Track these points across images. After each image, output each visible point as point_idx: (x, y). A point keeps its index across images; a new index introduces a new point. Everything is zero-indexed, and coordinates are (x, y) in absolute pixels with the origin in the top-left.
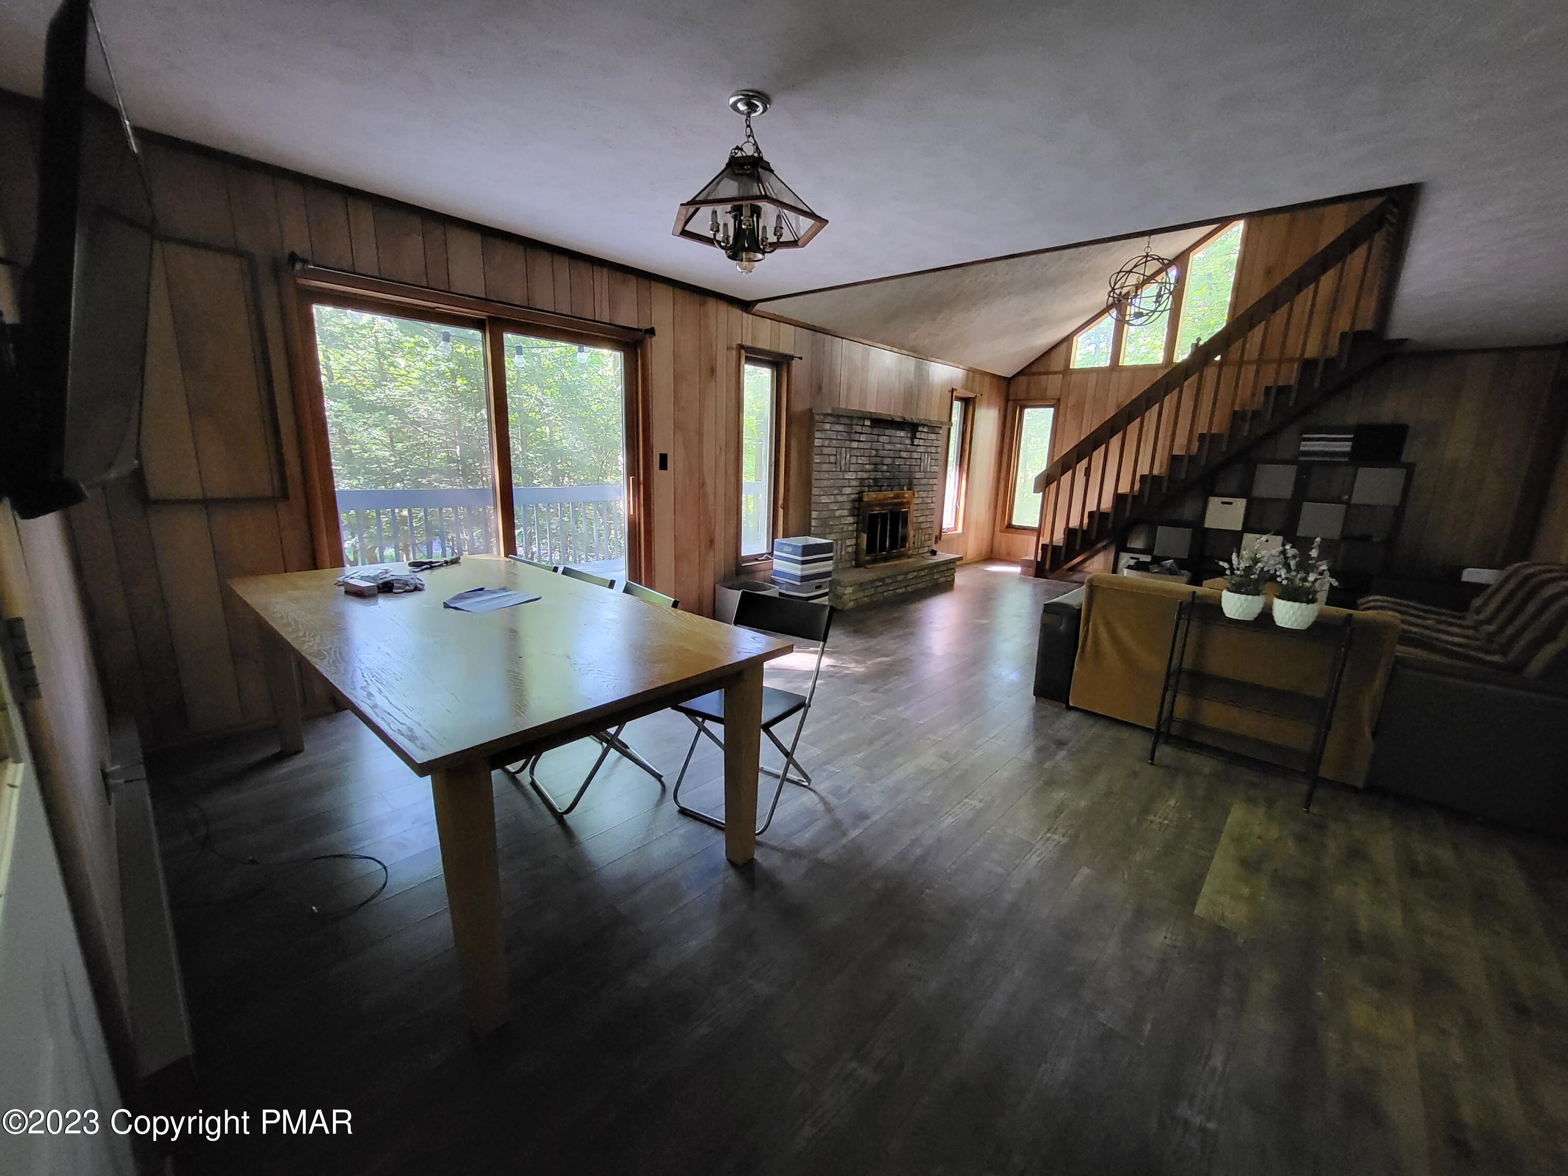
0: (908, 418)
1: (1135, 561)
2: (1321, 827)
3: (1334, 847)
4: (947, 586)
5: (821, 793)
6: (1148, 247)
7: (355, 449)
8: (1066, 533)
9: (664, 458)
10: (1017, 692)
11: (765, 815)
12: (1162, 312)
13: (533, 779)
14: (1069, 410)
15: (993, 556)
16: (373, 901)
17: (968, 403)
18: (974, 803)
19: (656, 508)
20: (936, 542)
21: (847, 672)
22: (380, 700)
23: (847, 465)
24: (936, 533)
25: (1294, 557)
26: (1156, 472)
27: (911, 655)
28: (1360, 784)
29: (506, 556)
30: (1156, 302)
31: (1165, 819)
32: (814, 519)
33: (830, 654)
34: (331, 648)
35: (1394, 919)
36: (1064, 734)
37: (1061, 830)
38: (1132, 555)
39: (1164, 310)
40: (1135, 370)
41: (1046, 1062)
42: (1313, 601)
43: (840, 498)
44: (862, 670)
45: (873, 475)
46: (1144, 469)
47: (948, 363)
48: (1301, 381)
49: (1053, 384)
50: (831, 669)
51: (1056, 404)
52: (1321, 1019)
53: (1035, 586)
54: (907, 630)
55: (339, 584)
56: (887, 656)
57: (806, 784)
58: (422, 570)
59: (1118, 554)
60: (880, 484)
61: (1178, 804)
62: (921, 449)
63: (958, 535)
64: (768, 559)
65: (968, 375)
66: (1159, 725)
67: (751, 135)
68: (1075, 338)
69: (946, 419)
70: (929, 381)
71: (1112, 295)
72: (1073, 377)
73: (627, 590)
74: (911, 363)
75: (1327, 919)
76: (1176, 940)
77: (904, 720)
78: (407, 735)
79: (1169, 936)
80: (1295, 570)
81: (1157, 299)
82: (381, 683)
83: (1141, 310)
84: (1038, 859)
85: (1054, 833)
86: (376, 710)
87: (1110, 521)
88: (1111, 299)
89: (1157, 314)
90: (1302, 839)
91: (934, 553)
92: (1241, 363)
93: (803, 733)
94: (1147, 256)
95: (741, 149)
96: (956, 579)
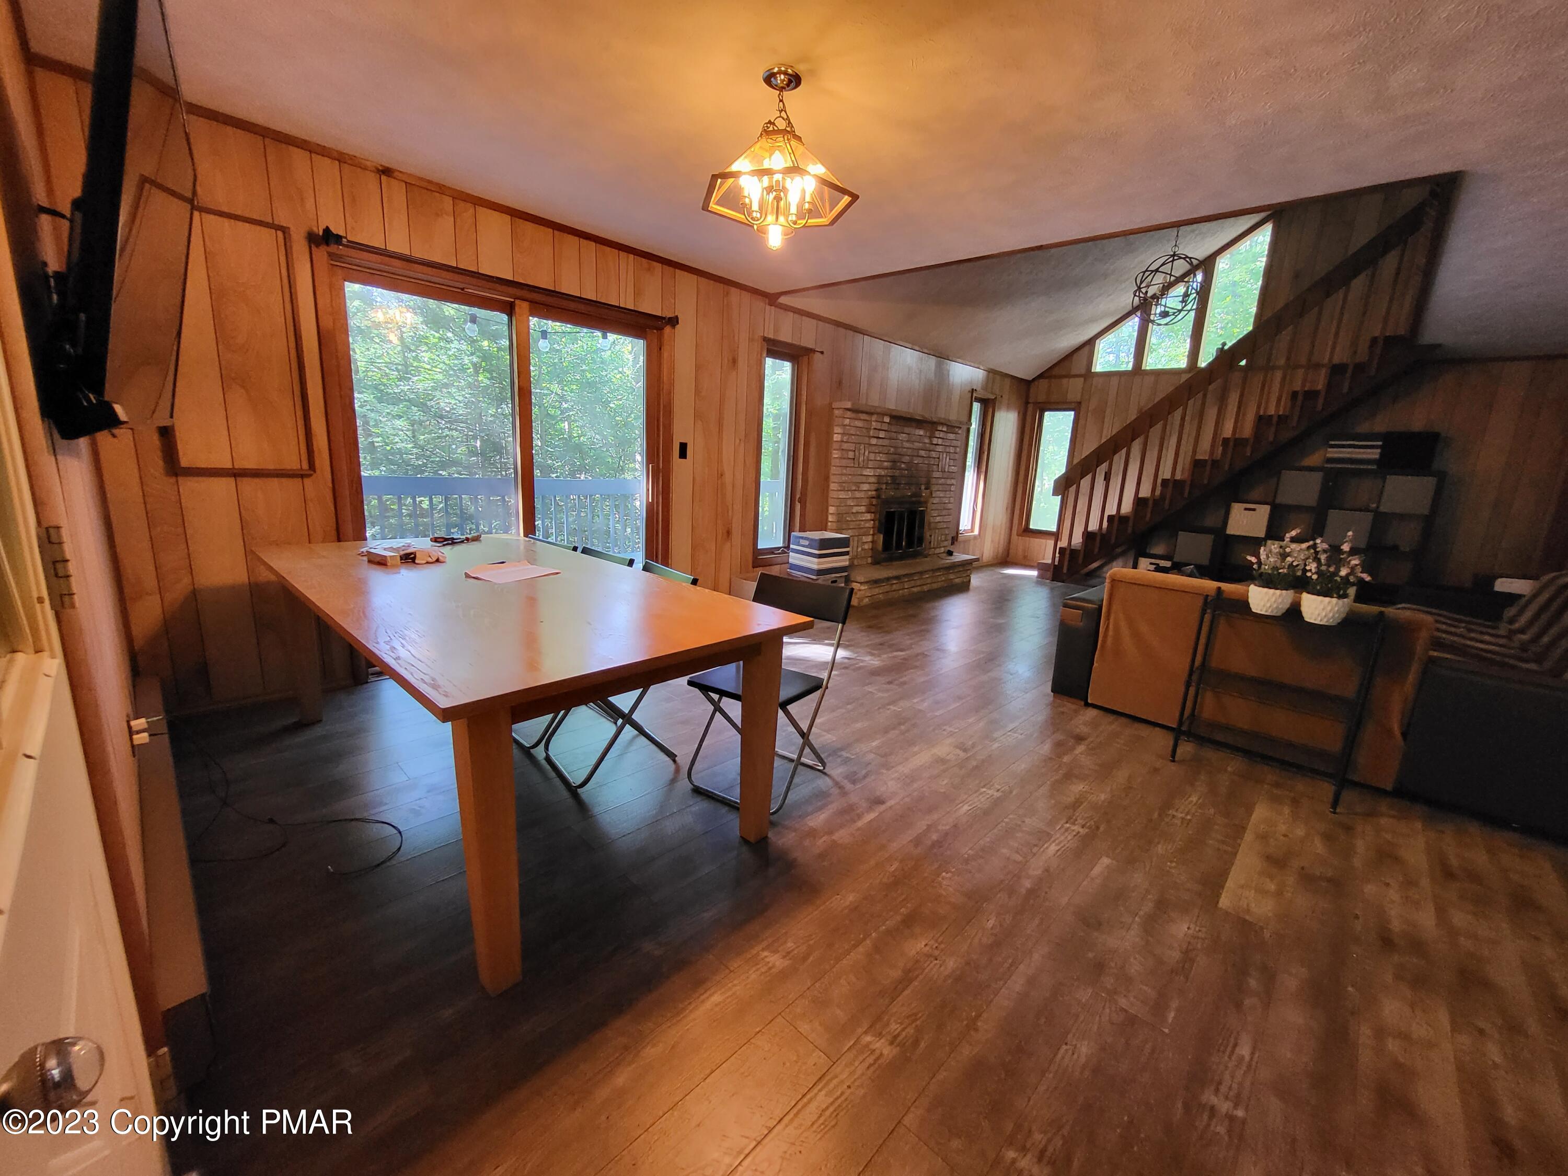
0: (928, 416)
1: (1154, 566)
2: (1349, 829)
3: (1362, 846)
4: (964, 587)
5: (836, 777)
6: (1176, 245)
7: (378, 442)
8: (1085, 537)
9: (683, 448)
10: (1035, 688)
11: (780, 796)
12: (1189, 311)
13: (547, 755)
14: (1089, 414)
15: (1008, 559)
16: (388, 864)
17: (985, 403)
18: (990, 792)
19: (675, 497)
20: (953, 543)
21: (861, 664)
22: (402, 653)
23: (866, 462)
24: (954, 534)
25: (1325, 551)
26: (1178, 477)
27: (927, 651)
28: (1389, 788)
29: (526, 535)
30: (1182, 302)
31: (1187, 814)
32: (831, 514)
33: (846, 647)
34: (354, 608)
35: (1426, 919)
36: (1083, 730)
37: (1080, 821)
38: (1153, 561)
39: (1191, 310)
40: (1159, 374)
41: (1066, 1044)
42: (1345, 596)
43: (858, 495)
44: (876, 663)
45: (890, 473)
46: (1166, 473)
47: (969, 363)
48: (1329, 386)
49: (1074, 388)
50: (846, 661)
51: (1076, 407)
52: (1352, 1013)
53: (1052, 589)
54: (923, 627)
55: (362, 555)
56: (902, 650)
57: (822, 768)
58: (444, 545)
59: (1138, 560)
60: (897, 482)
61: (1201, 801)
62: (940, 449)
63: (975, 537)
64: (784, 552)
65: (988, 377)
66: (1181, 723)
67: (783, 110)
68: (1098, 341)
69: (964, 419)
70: (949, 381)
71: (1137, 294)
72: (1095, 381)
73: (646, 568)
74: (932, 362)
75: (1357, 917)
76: (1200, 931)
77: (920, 711)
78: (431, 684)
79: (1192, 926)
80: (1325, 565)
81: (1183, 299)
82: (404, 639)
83: (1167, 309)
84: (1057, 848)
85: (1074, 824)
86: (399, 661)
87: (1131, 524)
88: (1137, 299)
89: (1183, 313)
90: (1328, 838)
91: (950, 553)
92: (1269, 368)
93: (817, 721)
94: (1174, 255)
95: (773, 124)
96: (972, 581)
